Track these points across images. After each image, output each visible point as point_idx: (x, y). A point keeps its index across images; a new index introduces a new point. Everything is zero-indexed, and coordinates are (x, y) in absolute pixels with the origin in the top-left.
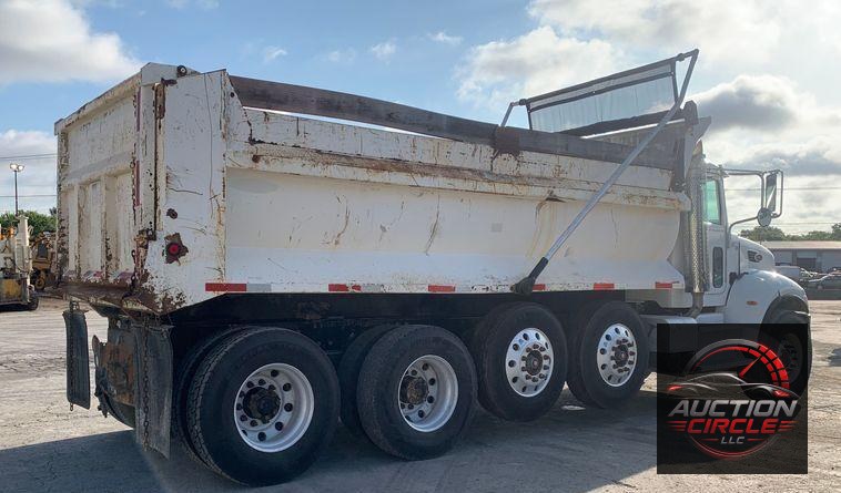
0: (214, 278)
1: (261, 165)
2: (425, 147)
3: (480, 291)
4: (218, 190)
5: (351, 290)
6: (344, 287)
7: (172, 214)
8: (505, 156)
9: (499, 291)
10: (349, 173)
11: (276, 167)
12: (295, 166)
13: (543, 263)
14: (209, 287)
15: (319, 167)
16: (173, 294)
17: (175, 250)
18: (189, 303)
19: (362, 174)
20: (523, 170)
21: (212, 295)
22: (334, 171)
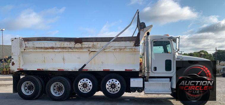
0: (18, 68)
1: (25, 51)
2: (58, 44)
3: (70, 70)
4: (19, 55)
5: (41, 70)
6: (40, 69)
7: (13, 59)
8: (78, 44)
9: (75, 70)
10: (40, 50)
11: (28, 51)
12: (31, 50)
13: (85, 65)
14: (18, 69)
15: (35, 50)
16: (13, 70)
17: (13, 64)
18: (15, 71)
19: (43, 50)
20: (83, 46)
21: (18, 70)
22: (38, 50)
